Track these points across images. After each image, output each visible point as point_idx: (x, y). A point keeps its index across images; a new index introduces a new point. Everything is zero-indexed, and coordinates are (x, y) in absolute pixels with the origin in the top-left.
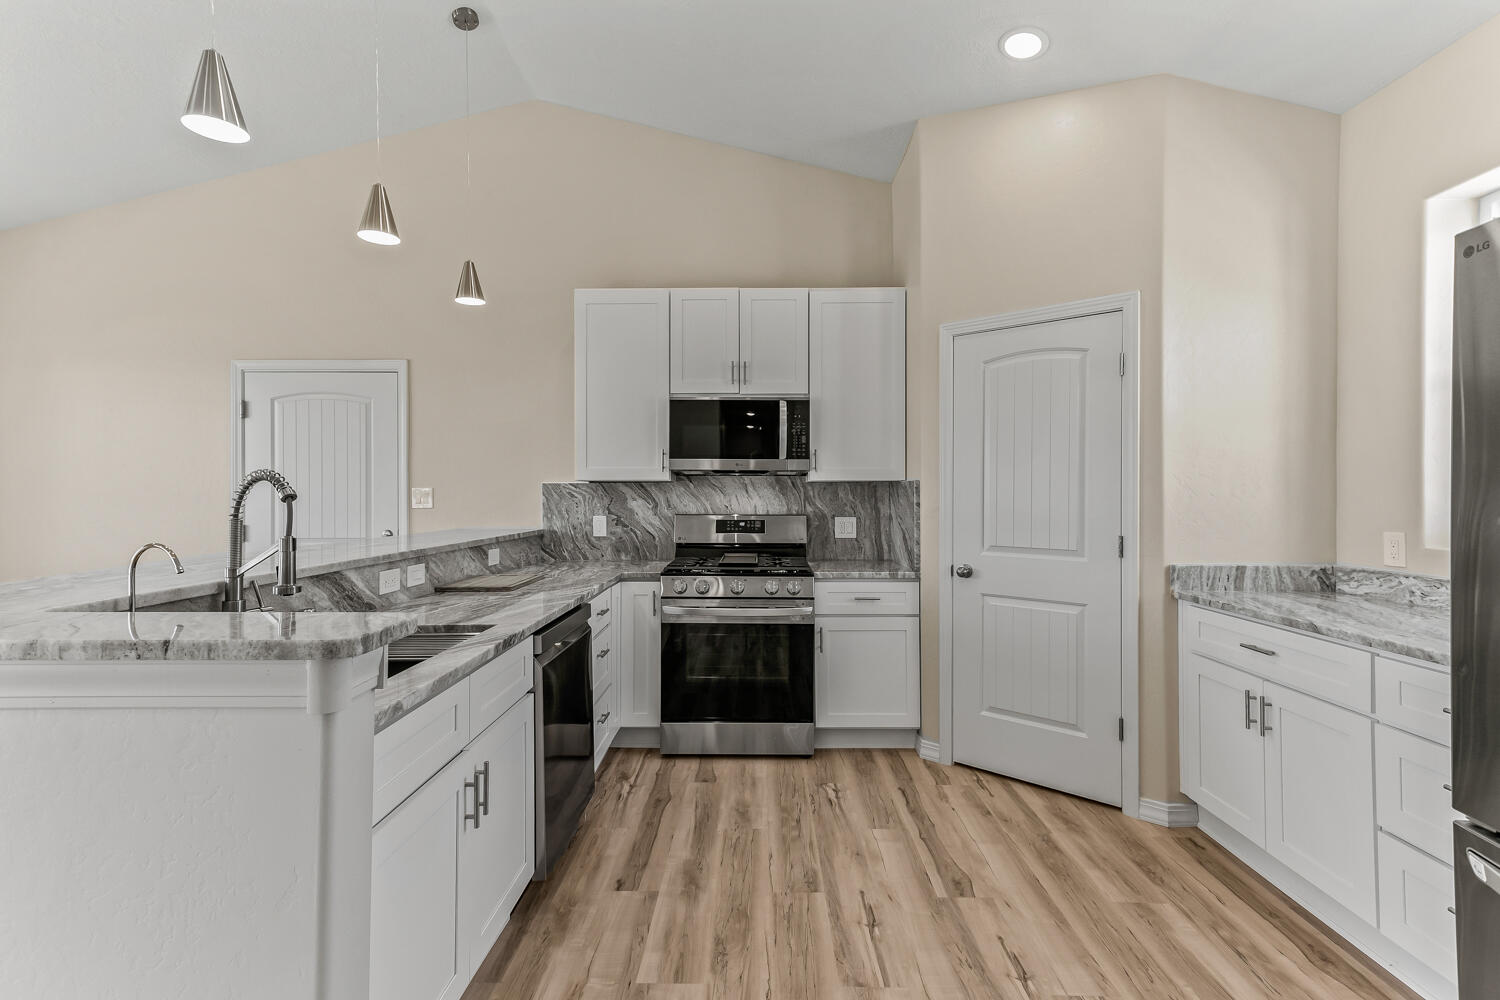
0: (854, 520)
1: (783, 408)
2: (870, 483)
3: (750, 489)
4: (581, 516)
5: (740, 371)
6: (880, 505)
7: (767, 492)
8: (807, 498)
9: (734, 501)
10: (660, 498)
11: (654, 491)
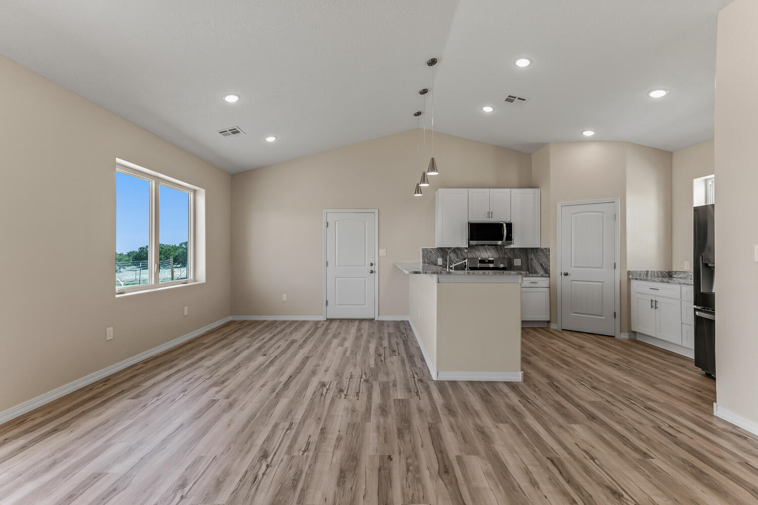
0: (520, 260)
1: (505, 225)
2: (525, 248)
3: (487, 250)
4: (434, 258)
5: (490, 214)
6: (528, 255)
7: (493, 251)
8: (505, 253)
9: (482, 254)
10: (459, 253)
11: (457, 250)
